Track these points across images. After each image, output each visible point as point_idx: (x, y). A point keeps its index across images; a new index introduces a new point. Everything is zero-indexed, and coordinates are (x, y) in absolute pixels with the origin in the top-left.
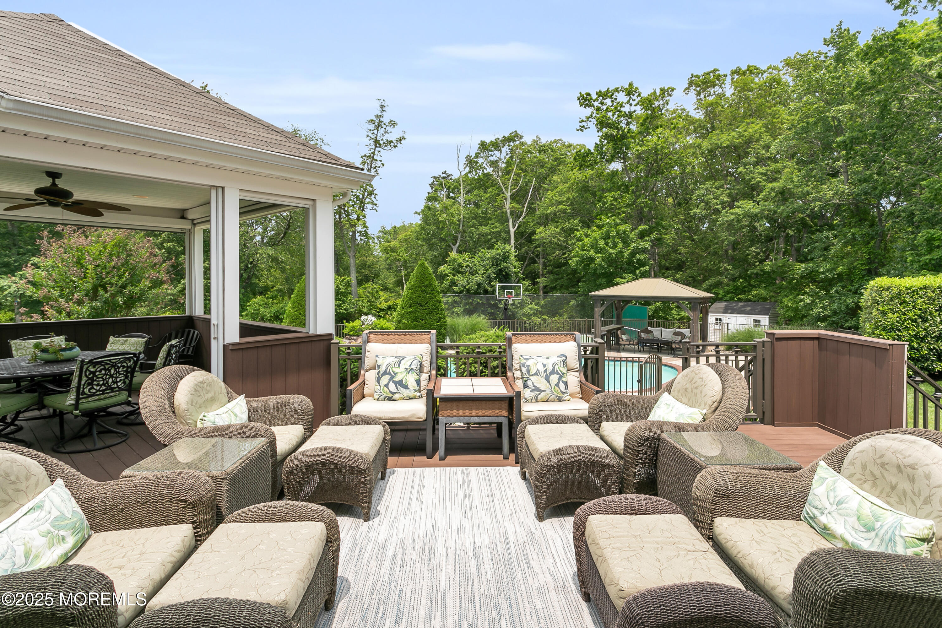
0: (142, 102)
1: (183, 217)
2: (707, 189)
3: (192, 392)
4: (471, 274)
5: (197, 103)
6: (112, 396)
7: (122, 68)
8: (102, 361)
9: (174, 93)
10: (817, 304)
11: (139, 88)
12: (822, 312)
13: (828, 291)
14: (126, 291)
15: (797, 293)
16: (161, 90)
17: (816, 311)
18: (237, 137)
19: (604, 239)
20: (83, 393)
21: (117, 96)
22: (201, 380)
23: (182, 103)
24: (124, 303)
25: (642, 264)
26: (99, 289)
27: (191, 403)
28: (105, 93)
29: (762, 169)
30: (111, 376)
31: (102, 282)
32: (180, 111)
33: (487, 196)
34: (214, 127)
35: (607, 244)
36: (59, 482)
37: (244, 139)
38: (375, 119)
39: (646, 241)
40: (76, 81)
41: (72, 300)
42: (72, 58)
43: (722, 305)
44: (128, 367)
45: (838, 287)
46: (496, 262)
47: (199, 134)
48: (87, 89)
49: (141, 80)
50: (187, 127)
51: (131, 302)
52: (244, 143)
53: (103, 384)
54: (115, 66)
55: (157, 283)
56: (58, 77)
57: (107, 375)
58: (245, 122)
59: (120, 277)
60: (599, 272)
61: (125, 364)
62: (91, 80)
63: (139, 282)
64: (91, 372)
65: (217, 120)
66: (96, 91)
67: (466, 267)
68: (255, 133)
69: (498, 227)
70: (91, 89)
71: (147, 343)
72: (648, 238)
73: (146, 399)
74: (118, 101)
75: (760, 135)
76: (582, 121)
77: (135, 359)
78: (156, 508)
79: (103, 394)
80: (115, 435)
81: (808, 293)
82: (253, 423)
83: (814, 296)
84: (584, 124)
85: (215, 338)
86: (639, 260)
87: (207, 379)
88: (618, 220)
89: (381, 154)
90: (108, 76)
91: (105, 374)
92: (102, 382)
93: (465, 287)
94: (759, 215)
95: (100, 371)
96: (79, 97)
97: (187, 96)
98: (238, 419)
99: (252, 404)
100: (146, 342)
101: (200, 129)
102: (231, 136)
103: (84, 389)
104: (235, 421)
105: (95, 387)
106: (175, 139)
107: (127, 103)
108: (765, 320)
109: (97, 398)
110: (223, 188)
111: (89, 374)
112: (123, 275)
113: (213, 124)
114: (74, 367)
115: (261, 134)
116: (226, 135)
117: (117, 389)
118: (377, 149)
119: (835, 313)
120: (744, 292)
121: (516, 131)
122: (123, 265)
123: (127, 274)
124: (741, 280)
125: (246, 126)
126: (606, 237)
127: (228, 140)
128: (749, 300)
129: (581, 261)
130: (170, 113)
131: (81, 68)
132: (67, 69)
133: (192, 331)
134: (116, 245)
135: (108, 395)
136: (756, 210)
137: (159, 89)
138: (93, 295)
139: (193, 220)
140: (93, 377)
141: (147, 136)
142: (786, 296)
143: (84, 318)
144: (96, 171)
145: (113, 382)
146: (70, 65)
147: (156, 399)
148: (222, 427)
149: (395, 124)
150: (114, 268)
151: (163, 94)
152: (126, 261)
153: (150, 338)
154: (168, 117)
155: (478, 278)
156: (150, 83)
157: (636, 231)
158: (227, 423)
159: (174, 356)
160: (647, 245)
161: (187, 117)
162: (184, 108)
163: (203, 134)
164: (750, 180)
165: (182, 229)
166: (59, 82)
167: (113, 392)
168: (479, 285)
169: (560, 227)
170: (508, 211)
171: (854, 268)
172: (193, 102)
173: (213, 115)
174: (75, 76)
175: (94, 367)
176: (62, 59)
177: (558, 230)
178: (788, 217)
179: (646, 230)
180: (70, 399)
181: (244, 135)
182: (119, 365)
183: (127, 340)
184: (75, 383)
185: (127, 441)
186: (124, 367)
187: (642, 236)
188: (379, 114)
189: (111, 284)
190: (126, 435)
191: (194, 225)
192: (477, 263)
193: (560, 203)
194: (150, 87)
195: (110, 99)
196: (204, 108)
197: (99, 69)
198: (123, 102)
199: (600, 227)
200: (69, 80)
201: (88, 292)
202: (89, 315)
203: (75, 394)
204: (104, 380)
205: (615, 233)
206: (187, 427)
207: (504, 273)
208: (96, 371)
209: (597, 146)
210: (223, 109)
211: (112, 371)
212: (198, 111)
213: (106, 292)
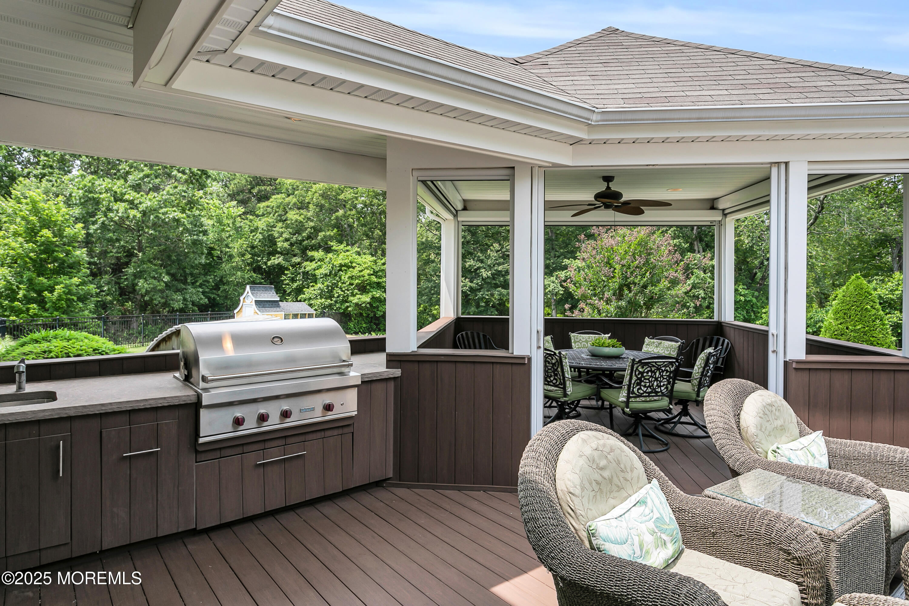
0: (697, 83)
1: (713, 208)
3: (761, 415)
5: (751, 67)
6: (655, 400)
7: (672, 55)
8: (649, 363)
9: (724, 64)
11: (691, 70)
14: (647, 291)
16: (712, 65)
18: (808, 95)
20: (633, 392)
21: (673, 84)
22: (769, 401)
23: (736, 72)
24: (644, 304)
26: (625, 288)
27: (760, 428)
28: (664, 84)
30: (656, 379)
31: (626, 281)
32: (736, 82)
34: (776, 90)
36: (655, 481)
37: (817, 95)
40: (639, 81)
41: (602, 298)
42: (632, 60)
44: (671, 372)
47: (763, 102)
48: (649, 85)
49: (691, 62)
50: (748, 97)
51: (650, 303)
52: (818, 100)
53: (649, 386)
54: (666, 55)
55: (674, 283)
56: (626, 81)
57: (653, 377)
58: (813, 74)
59: (643, 276)
61: (668, 368)
62: (650, 76)
63: (659, 281)
64: (640, 373)
65: (777, 80)
66: (656, 85)
68: (829, 84)
70: (652, 85)
71: (680, 348)
73: (712, 412)
74: (677, 89)
77: (677, 364)
78: (752, 547)
79: (649, 396)
80: (656, 441)
82: (835, 471)
85: (774, 352)
87: (776, 402)
90: (662, 67)
91: (651, 376)
92: (648, 384)
95: (647, 372)
96: (645, 95)
97: (739, 64)
98: (816, 461)
99: (832, 446)
100: (679, 346)
101: (761, 96)
102: (800, 95)
103: (633, 388)
104: (813, 464)
105: (642, 388)
106: (738, 114)
107: (684, 88)
109: (643, 399)
110: (787, 164)
111: (639, 375)
112: (645, 274)
113: (774, 87)
114: (627, 365)
115: (837, 83)
116: (793, 96)
117: (660, 394)
122: (644, 264)
123: (648, 274)
125: (815, 79)
127: (797, 101)
130: (726, 87)
131: (640, 67)
132: (631, 72)
133: (722, 339)
134: (639, 244)
135: (652, 399)
137: (709, 65)
138: (619, 295)
139: (723, 210)
140: (641, 378)
141: (709, 118)
143: (611, 316)
144: (657, 167)
145: (657, 385)
146: (631, 68)
147: (723, 415)
148: (798, 466)
150: (637, 267)
151: (714, 69)
152: (647, 261)
153: (683, 343)
154: (726, 92)
156: (699, 61)
158: (803, 464)
159: (712, 366)
161: (744, 86)
162: (738, 77)
163: (766, 102)
165: (711, 222)
166: (627, 86)
167: (657, 396)
172: (746, 68)
173: (772, 76)
174: (637, 76)
175: (643, 367)
176: (624, 64)
180: (622, 397)
181: (816, 90)
182: (663, 369)
183: (661, 343)
184: (626, 381)
185: (668, 451)
186: (667, 371)
189: (635, 284)
190: (666, 445)
191: (725, 215)
194: (701, 65)
195: (669, 89)
196: (760, 72)
197: (654, 63)
198: (681, 89)
200: (634, 81)
201: (616, 291)
202: (616, 314)
203: (626, 392)
204: (650, 382)
206: (756, 455)
208: (644, 372)
210: (782, 66)
211: (657, 374)
212: (755, 77)
213: (630, 292)
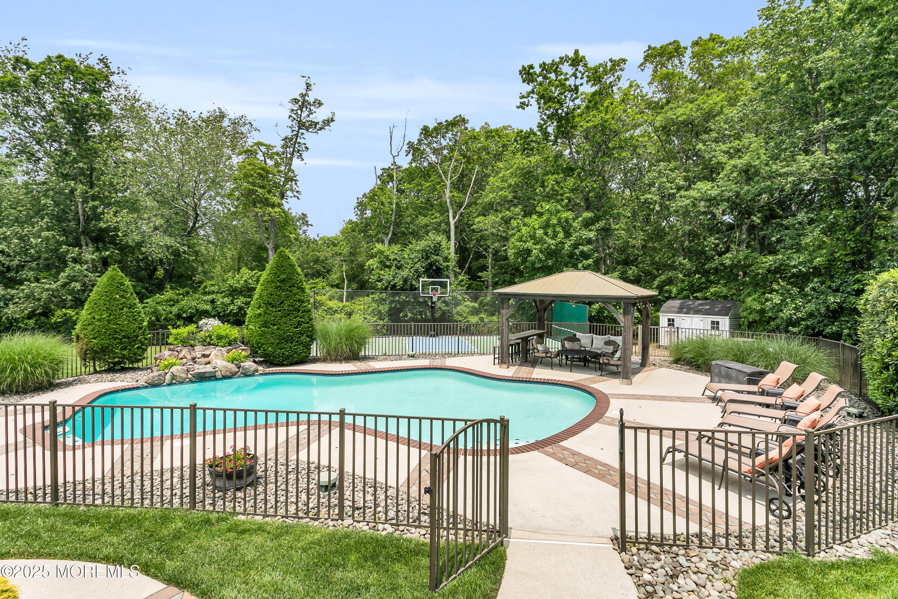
2: (660, 172)
4: (399, 268)
10: (787, 303)
12: (795, 314)
13: (802, 289)
15: (762, 290)
17: (786, 313)
19: (543, 228)
25: (585, 256)
29: (724, 147)
33: (428, 184)
35: (546, 234)
38: (299, 98)
39: (590, 230)
43: (677, 303)
45: (815, 282)
46: (426, 255)
60: (538, 265)
67: (394, 260)
69: (438, 217)
72: (593, 227)
75: (721, 109)
76: (523, 97)
81: (777, 291)
83: (785, 294)
84: (526, 100)
86: (582, 252)
88: (559, 207)
89: (304, 136)
93: (389, 283)
94: (718, 198)
108: (725, 322)
118: (301, 131)
119: (811, 315)
120: (700, 290)
121: (460, 115)
124: (697, 276)
126: (546, 226)
128: (706, 299)
129: (517, 253)
136: (714, 193)
142: (749, 295)
149: (320, 104)
155: (405, 273)
157: (580, 219)
160: (592, 235)
164: (710, 159)
168: (405, 280)
169: (500, 216)
170: (448, 200)
171: (835, 260)
177: (497, 219)
178: (753, 200)
179: (591, 218)
187: (587, 224)
188: (304, 92)
192: (407, 256)
193: (502, 189)
199: (541, 215)
205: (555, 222)
207: (434, 268)
209: (540, 126)
